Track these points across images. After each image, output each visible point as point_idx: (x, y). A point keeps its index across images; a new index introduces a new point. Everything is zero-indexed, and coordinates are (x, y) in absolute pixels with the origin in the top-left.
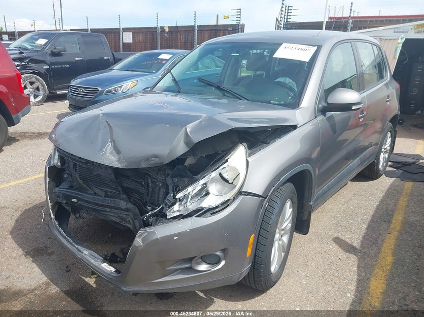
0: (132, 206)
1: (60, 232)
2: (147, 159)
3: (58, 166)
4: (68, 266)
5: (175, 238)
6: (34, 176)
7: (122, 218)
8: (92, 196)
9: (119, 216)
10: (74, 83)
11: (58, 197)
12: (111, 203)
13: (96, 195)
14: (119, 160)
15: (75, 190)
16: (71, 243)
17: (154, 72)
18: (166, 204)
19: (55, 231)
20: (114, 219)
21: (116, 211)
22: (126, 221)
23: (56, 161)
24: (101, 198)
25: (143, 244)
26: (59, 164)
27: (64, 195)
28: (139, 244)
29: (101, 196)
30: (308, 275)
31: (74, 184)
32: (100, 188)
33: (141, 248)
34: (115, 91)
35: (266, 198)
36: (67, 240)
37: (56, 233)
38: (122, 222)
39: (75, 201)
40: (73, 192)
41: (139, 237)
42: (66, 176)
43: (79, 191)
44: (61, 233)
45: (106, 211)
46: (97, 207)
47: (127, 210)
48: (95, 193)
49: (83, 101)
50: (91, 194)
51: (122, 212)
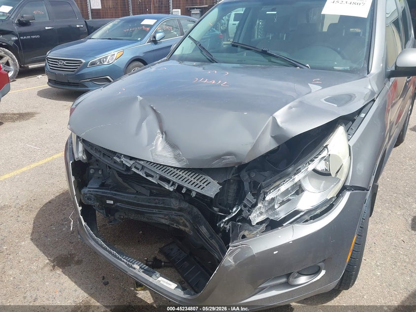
0: (187, 205)
1: (97, 242)
2: (219, 157)
3: (83, 159)
4: (104, 277)
5: (275, 253)
6: (29, 165)
7: (173, 220)
8: (134, 196)
9: (170, 218)
10: (51, 54)
11: (89, 199)
12: (159, 203)
13: (138, 194)
14: (177, 157)
15: (111, 189)
16: (115, 256)
17: (139, 39)
18: (245, 206)
19: (90, 241)
20: (163, 221)
21: (165, 212)
22: (178, 223)
23: (80, 155)
24: (144, 197)
25: (235, 262)
26: (85, 157)
27: (96, 196)
28: (229, 264)
29: (146, 195)
30: (378, 264)
31: (109, 182)
32: (143, 185)
33: (232, 268)
34: (101, 62)
35: (368, 190)
36: (110, 253)
37: (93, 243)
38: (173, 224)
39: (112, 202)
40: (107, 192)
41: (230, 255)
42: (92, 171)
43: (115, 191)
44: (99, 245)
45: (154, 213)
46: (140, 209)
47: (181, 210)
48: (137, 192)
49: (65, 75)
50: (133, 194)
51: (174, 212)
